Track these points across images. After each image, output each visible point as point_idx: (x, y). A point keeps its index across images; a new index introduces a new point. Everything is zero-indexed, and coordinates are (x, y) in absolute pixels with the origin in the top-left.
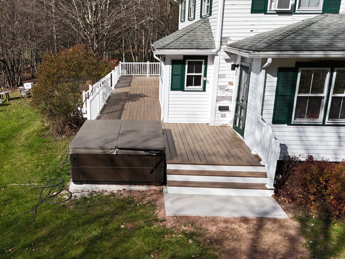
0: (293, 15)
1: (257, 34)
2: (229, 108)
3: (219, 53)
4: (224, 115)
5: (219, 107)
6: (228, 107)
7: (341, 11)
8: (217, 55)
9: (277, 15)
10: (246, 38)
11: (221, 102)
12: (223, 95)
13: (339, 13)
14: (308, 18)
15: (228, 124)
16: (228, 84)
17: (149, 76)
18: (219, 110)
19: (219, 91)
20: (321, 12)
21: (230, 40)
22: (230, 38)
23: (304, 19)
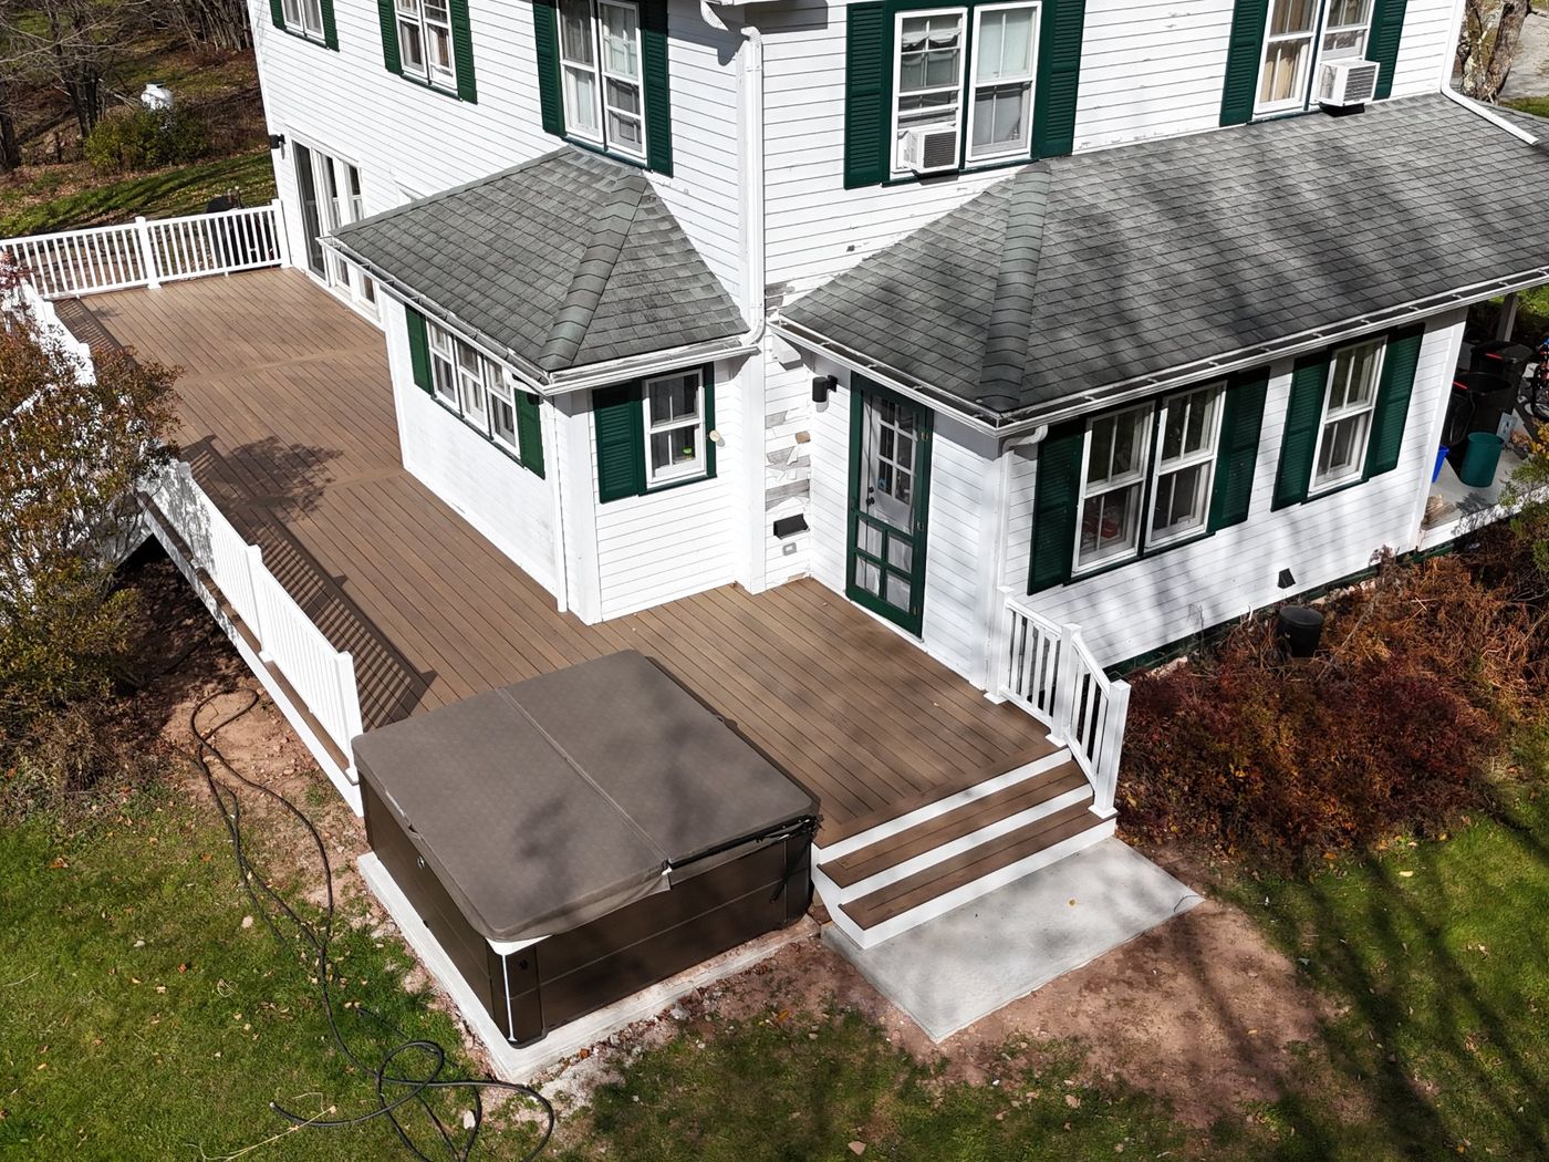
0: (961, 178)
1: (867, 256)
2: (805, 518)
3: (760, 345)
4: (788, 549)
5: (776, 525)
6: (802, 516)
7: (1078, 146)
8: (757, 352)
9: (917, 185)
10: (836, 274)
11: (781, 506)
12: (785, 482)
13: (1073, 153)
14: (997, 180)
15: (804, 574)
16: (794, 442)
17: (161, 284)
18: (775, 534)
19: (769, 472)
20: (1028, 157)
21: (791, 291)
22: (789, 285)
23: (988, 185)
